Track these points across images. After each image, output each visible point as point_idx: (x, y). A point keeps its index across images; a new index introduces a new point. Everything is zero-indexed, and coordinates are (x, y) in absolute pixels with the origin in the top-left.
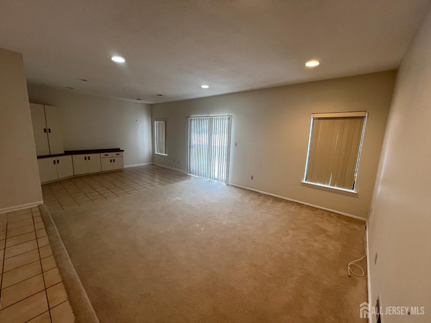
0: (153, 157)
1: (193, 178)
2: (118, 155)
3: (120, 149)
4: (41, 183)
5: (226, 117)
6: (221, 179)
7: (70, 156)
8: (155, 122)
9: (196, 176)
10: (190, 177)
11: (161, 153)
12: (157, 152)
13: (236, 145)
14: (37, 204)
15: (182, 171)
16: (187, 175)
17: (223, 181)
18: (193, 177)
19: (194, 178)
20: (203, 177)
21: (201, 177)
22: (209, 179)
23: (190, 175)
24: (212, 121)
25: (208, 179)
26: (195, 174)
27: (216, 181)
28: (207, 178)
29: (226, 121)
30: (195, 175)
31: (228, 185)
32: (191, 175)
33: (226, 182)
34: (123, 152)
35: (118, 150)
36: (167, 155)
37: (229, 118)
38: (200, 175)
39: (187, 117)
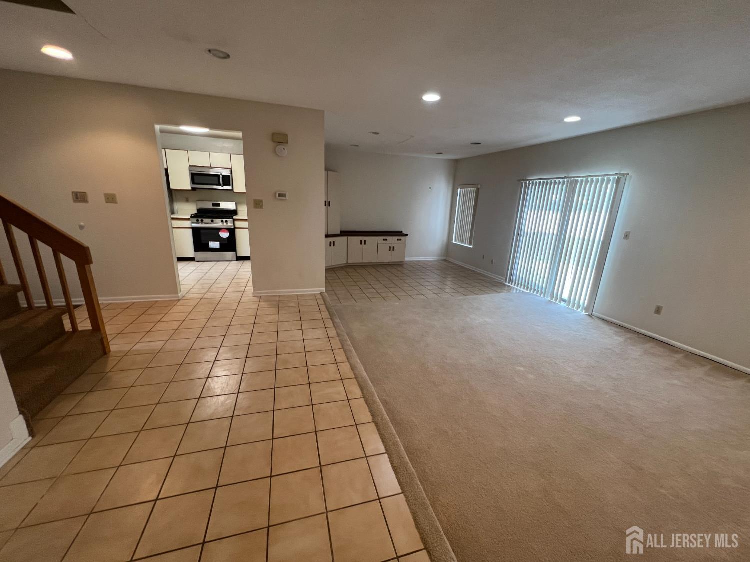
0: (449, 249)
1: (515, 292)
2: (400, 242)
3: (402, 231)
4: (326, 267)
5: (612, 178)
6: (576, 302)
7: (345, 238)
8: (459, 189)
9: (522, 289)
10: (511, 289)
11: (462, 242)
12: (455, 241)
13: (627, 236)
14: (320, 290)
15: (497, 277)
16: (505, 285)
17: (579, 306)
18: (515, 290)
19: (518, 292)
20: (535, 293)
21: (532, 292)
22: (549, 299)
23: (509, 286)
24: (576, 186)
25: (548, 297)
26: (519, 286)
27: (562, 304)
28: (544, 296)
29: (610, 186)
30: (521, 287)
31: (591, 316)
32: (513, 286)
33: (587, 309)
34: (407, 237)
35: (399, 233)
36: (472, 247)
37: (618, 181)
38: (531, 289)
39: (520, 181)
